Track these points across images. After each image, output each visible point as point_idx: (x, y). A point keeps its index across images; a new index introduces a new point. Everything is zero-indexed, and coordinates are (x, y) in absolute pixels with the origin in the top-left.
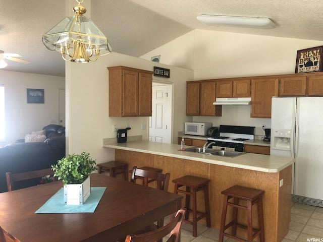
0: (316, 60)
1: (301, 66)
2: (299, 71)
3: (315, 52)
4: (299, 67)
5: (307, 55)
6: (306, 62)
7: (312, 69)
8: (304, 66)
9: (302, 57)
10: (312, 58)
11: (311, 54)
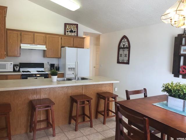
0: (75, 30)
1: (68, 32)
2: (66, 34)
3: (74, 26)
4: (66, 32)
5: (70, 26)
6: (70, 30)
7: (73, 34)
8: (69, 32)
9: (67, 27)
10: (73, 29)
11: (72, 27)
